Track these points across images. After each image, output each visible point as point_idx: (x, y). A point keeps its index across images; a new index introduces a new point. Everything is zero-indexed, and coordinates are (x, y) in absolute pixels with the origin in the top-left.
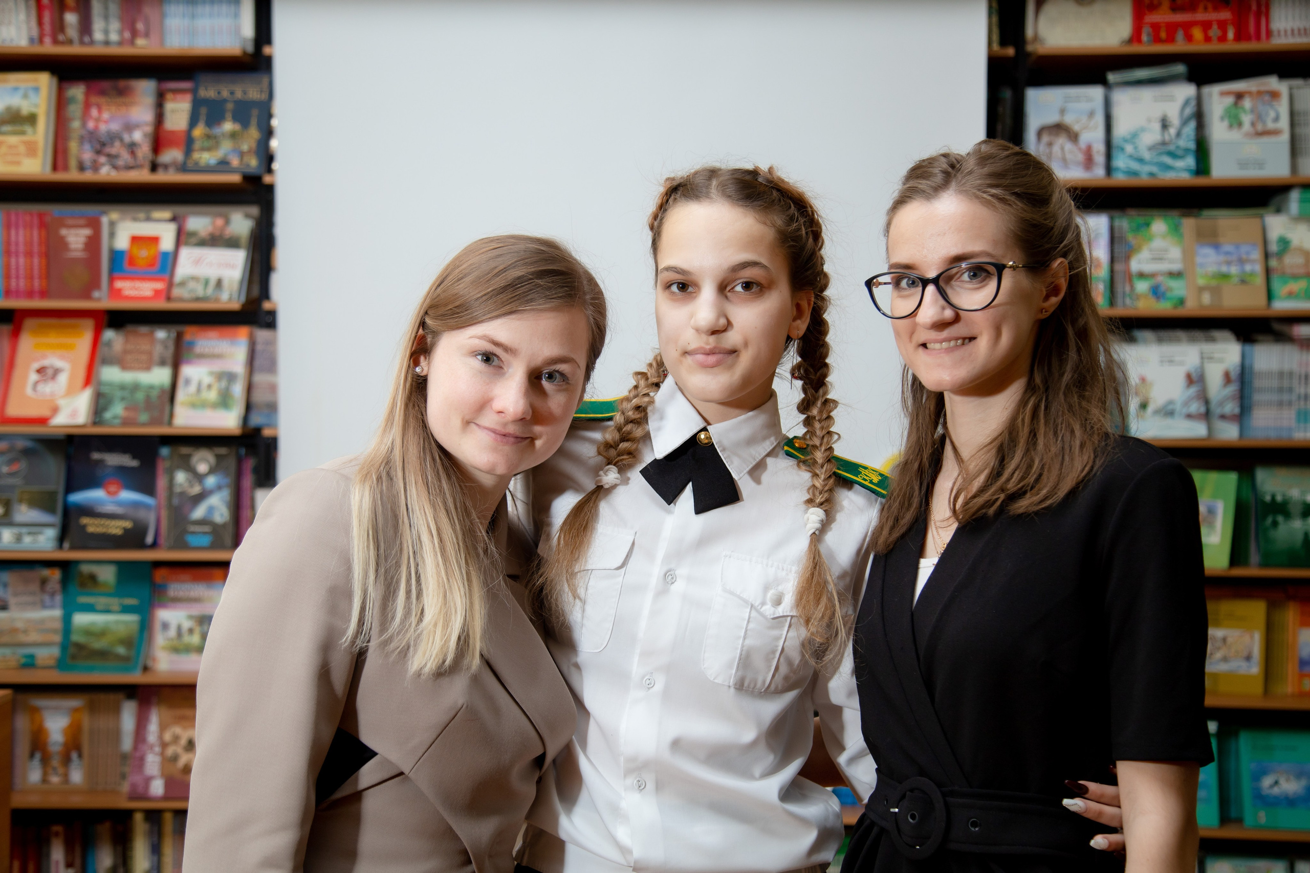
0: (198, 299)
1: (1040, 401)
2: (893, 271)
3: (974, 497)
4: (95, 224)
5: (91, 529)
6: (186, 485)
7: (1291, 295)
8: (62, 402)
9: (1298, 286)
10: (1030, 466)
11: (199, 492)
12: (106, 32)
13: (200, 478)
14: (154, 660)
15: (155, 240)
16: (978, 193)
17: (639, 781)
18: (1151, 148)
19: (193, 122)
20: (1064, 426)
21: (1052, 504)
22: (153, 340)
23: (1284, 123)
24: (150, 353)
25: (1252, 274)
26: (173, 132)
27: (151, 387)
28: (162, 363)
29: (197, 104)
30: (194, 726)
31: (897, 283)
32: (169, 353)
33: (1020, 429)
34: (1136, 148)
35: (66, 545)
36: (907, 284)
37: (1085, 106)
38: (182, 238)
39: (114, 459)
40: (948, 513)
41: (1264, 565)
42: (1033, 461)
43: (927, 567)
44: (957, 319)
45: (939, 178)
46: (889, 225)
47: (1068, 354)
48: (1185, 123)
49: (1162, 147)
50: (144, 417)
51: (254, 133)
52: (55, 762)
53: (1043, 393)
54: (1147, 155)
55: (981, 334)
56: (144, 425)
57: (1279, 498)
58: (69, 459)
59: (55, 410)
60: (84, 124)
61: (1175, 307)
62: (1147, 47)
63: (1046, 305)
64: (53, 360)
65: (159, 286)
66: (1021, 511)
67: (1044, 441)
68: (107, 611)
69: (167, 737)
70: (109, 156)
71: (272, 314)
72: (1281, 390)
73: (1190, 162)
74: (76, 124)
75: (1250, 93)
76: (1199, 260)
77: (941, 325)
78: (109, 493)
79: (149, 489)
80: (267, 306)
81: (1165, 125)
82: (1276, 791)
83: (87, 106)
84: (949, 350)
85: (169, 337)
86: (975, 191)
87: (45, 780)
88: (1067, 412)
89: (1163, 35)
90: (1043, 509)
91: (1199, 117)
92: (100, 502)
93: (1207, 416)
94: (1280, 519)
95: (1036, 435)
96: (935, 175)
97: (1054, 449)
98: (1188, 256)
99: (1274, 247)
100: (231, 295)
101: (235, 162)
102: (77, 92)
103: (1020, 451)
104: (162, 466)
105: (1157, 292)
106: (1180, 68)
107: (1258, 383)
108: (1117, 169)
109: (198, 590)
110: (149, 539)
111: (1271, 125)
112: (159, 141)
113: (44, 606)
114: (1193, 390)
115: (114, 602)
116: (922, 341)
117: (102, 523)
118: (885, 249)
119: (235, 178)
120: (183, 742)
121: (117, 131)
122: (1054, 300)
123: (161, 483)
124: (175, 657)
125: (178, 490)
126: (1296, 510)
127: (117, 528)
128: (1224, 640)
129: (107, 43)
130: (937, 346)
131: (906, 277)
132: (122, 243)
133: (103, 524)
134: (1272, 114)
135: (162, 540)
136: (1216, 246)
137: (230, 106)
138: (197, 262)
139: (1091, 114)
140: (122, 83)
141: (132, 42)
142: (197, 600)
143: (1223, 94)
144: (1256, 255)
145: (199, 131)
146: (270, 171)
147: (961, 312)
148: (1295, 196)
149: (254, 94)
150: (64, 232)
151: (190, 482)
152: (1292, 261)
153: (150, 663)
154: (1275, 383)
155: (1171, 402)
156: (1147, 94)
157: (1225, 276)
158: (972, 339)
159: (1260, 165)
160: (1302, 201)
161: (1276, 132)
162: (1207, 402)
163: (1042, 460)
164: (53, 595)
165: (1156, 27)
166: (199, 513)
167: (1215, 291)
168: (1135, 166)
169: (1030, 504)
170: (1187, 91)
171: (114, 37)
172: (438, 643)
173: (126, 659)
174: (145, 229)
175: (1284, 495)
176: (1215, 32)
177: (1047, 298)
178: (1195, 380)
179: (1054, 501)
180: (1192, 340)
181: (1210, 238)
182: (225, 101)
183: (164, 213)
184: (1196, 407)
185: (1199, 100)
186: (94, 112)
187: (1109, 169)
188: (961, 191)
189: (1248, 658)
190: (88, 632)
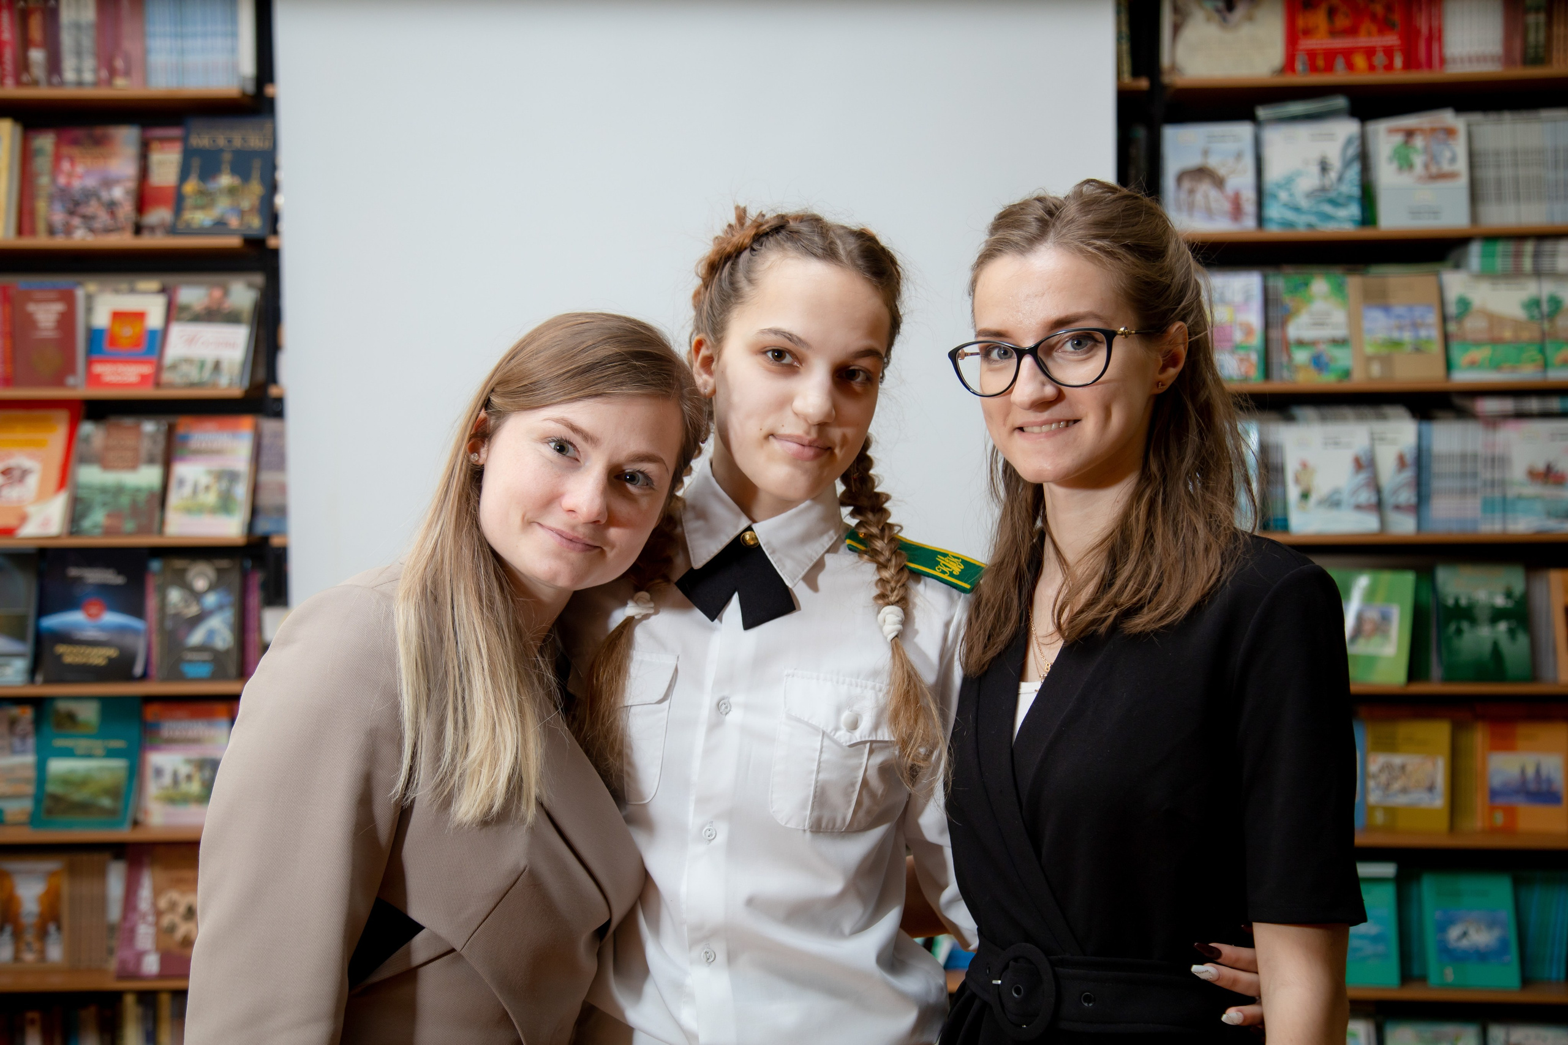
0: (192, 385)
1: (1156, 494)
2: (981, 339)
3: (1081, 611)
4: (68, 298)
5: (68, 659)
6: (181, 605)
7: (1473, 365)
8: (32, 510)
9: (1482, 354)
10: (1147, 574)
11: (196, 614)
12: (79, 71)
13: (197, 596)
14: (146, 812)
15: (140, 316)
16: (1082, 245)
17: (706, 953)
18: (1309, 195)
19: (184, 174)
20: (1185, 524)
21: (1174, 621)
22: (139, 434)
23: (1462, 165)
24: (136, 450)
25: (1428, 340)
26: (160, 189)
27: (138, 490)
28: (151, 461)
29: (189, 155)
30: (195, 890)
31: (986, 353)
32: (159, 449)
33: (1134, 527)
34: (1291, 195)
35: (39, 678)
36: (999, 355)
37: (1231, 147)
38: (173, 313)
39: (95, 576)
40: (1051, 628)
41: (1448, 679)
42: (1149, 567)
43: (1028, 692)
44: (1060, 397)
45: (1033, 228)
46: (974, 283)
47: (1188, 437)
48: (1347, 164)
49: (1322, 194)
50: (129, 525)
51: (256, 188)
52: (29, 936)
53: (1160, 484)
54: (1304, 203)
55: (1086, 416)
56: (130, 534)
57: (1463, 602)
58: (41, 576)
59: (24, 519)
60: (54, 180)
61: (1340, 381)
62: (1302, 77)
63: (1163, 377)
64: (21, 460)
65: (146, 369)
66: (1139, 629)
67: (1162, 543)
68: (89, 756)
69: (163, 903)
70: (85, 217)
71: (280, 401)
72: (1463, 475)
73: (1354, 210)
74: (44, 180)
75: (1422, 131)
76: (1366, 324)
77: (1041, 405)
78: (90, 615)
79: (136, 609)
80: (274, 391)
81: (1324, 167)
82: (1465, 943)
83: (57, 158)
84: (1050, 435)
85: (158, 430)
86: (1077, 243)
87: (17, 958)
88: (1188, 507)
89: (1320, 62)
90: (1163, 627)
91: (1364, 158)
92: (79, 627)
93: (1379, 506)
94: (1465, 625)
95: (1153, 536)
96: (1028, 224)
97: (1174, 554)
98: (1354, 321)
99: (1452, 309)
100: (231, 379)
101: (234, 222)
102: (45, 142)
103: (1134, 553)
104: (152, 583)
105: (1319, 363)
106: (1341, 102)
107: (1437, 467)
108: (1271, 220)
109: (197, 728)
110: (138, 670)
111: (1446, 167)
112: (143, 198)
113: (14, 752)
114: (1362, 477)
115: (98, 745)
116: (1018, 424)
117: (82, 651)
118: (971, 312)
119: (234, 242)
120: (182, 909)
121: (94, 188)
122: (1173, 372)
123: (152, 603)
124: (171, 809)
125: (171, 611)
126: (1482, 615)
127: (99, 657)
128: (1403, 768)
129: (80, 84)
130: (1036, 429)
131: (996, 347)
132: (101, 319)
133: (83, 653)
134: (1448, 154)
135: (154, 671)
136: (1386, 308)
137: (227, 157)
138: (191, 341)
139: (1239, 156)
140: (99, 131)
141: (109, 82)
142: (196, 741)
143: (1392, 131)
144: (1433, 318)
145: (191, 187)
146: (275, 232)
147: (1063, 388)
148: (1475, 250)
149: (255, 142)
150: (31, 307)
151: (186, 601)
152: (1474, 325)
153: (141, 817)
154: (1456, 467)
155: (1337, 491)
156: (1303, 132)
157: (1397, 344)
158: (1076, 421)
159: (1435, 213)
160: (1484, 255)
161: (1452, 176)
162: (1378, 490)
163: (1160, 566)
164: (24, 737)
165: (1312, 55)
166: (197, 637)
167: (1386, 361)
168: (1290, 216)
169: (1149, 622)
170: (1348, 128)
171: (88, 77)
172: (484, 785)
173: (112, 813)
174: (128, 303)
175: (1469, 598)
176: (1380, 59)
177: (1164, 369)
178: (1365, 464)
179: (1176, 617)
180: (1361, 418)
181: (1379, 299)
182: (220, 151)
183: (151, 284)
184: (1366, 496)
185: (1363, 139)
186: (66, 165)
187: (1261, 219)
188: (1061, 244)
189: (1431, 789)
190: (66, 781)
